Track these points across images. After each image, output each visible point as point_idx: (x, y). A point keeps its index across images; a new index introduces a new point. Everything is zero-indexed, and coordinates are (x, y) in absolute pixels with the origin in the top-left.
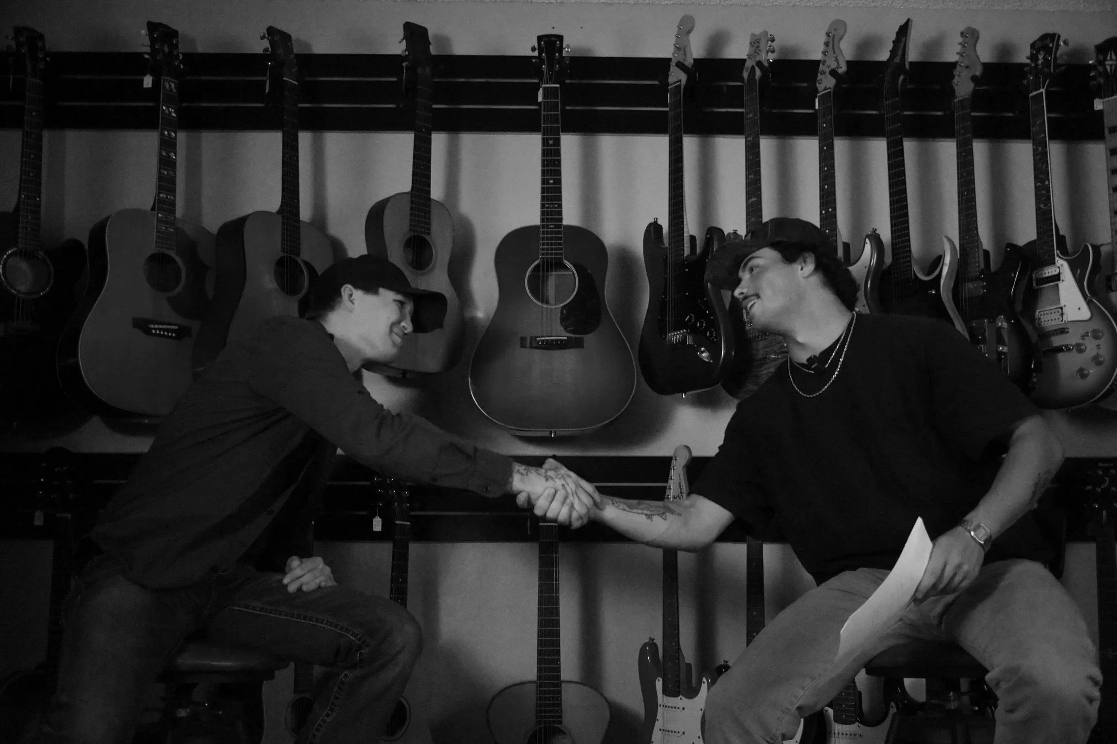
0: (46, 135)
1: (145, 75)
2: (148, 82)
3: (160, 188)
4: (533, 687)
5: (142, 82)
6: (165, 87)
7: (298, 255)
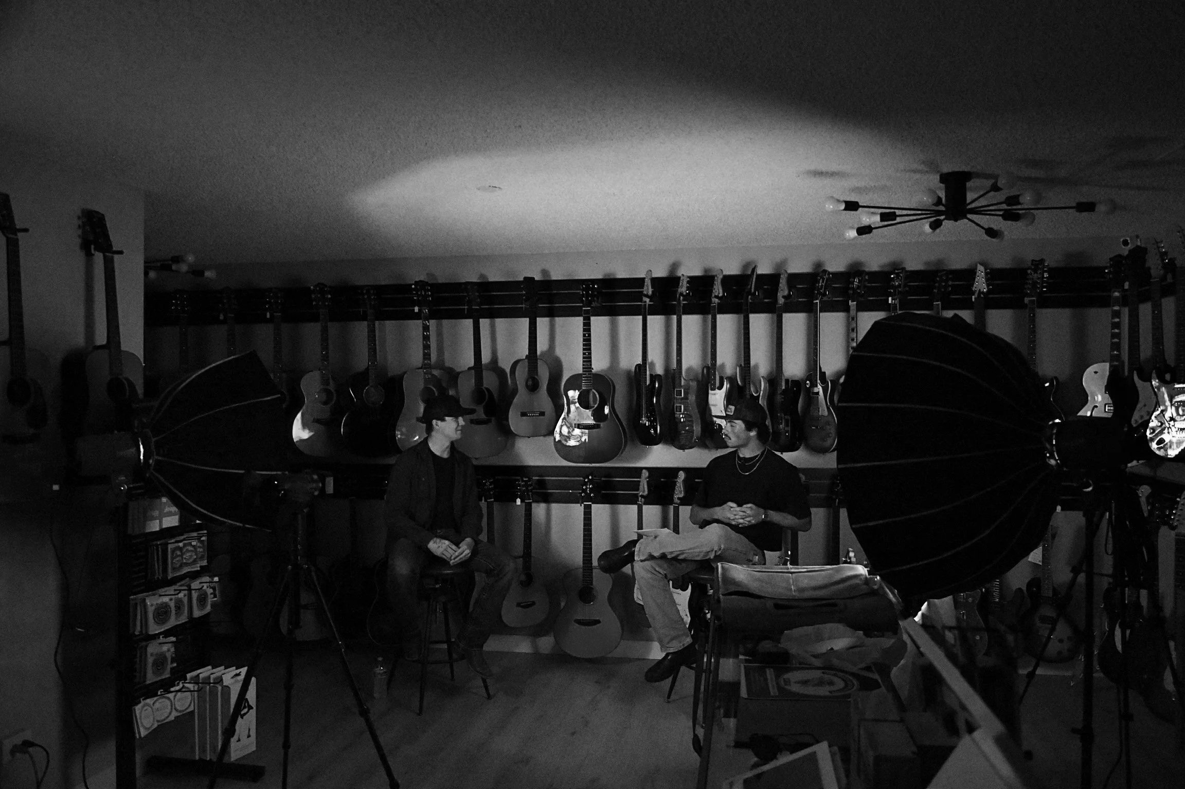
0: (377, 323)
1: (415, 306)
2: (416, 309)
3: (424, 359)
4: (581, 570)
5: (414, 310)
6: (423, 312)
7: (482, 385)
